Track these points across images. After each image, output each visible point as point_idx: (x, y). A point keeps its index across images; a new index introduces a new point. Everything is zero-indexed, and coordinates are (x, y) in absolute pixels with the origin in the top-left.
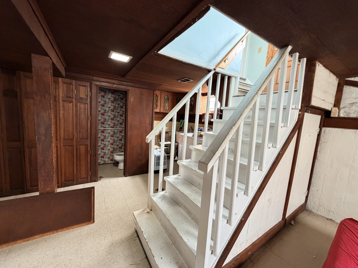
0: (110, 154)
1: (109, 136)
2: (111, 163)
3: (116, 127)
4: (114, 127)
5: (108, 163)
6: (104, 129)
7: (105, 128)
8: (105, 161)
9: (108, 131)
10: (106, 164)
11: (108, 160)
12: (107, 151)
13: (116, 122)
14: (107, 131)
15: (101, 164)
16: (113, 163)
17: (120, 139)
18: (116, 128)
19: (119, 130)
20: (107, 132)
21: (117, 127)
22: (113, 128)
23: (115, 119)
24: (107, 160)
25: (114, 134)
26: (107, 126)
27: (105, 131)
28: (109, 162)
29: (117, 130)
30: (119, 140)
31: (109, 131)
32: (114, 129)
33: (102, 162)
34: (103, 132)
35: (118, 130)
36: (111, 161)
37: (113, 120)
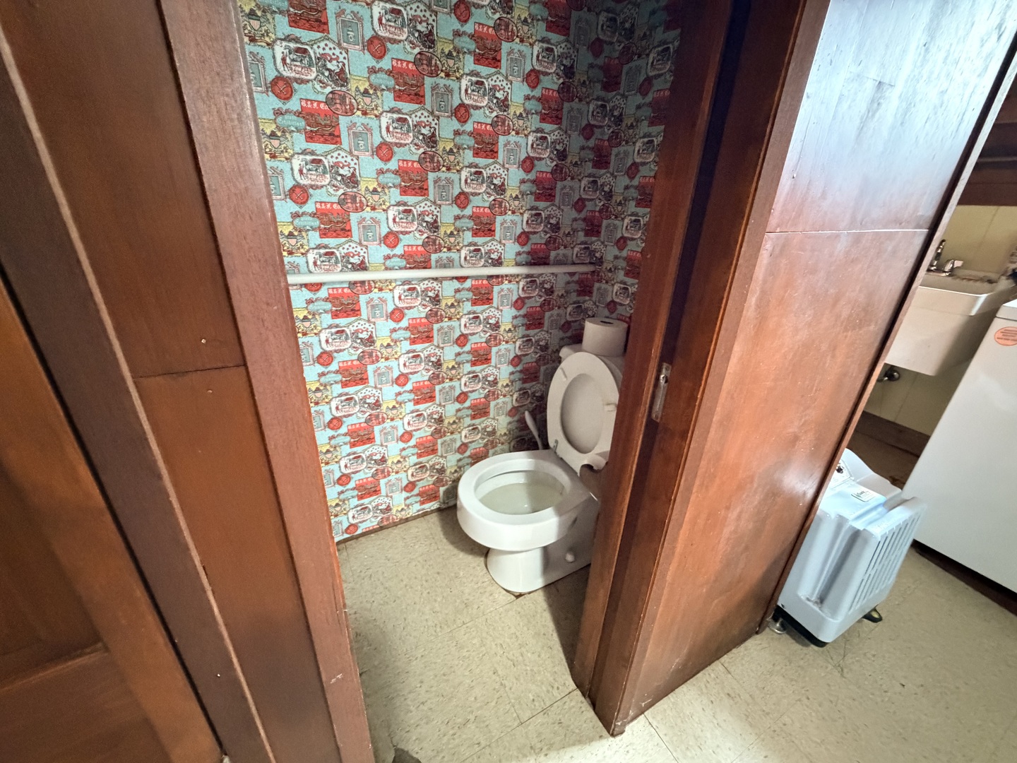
0: (414, 459)
1: (395, 336)
2: (425, 514)
3: (444, 255)
4: (434, 257)
5: (407, 520)
6: (353, 284)
7: (362, 267)
8: (388, 509)
9: (386, 295)
10: (395, 524)
11: (408, 502)
12: (393, 450)
13: (448, 213)
14: (375, 294)
15: (363, 535)
16: (439, 510)
17: (474, 352)
18: (449, 264)
19: (468, 284)
20: (383, 300)
21: (454, 255)
22: (425, 265)
23: (431, 176)
24: (399, 500)
25: (434, 316)
26: (377, 253)
27: (363, 299)
28: (415, 509)
29: (456, 284)
30: (470, 357)
31: (397, 292)
32: (436, 279)
33: (371, 522)
34: (345, 306)
35: (462, 279)
36: (422, 503)
37: (423, 191)
